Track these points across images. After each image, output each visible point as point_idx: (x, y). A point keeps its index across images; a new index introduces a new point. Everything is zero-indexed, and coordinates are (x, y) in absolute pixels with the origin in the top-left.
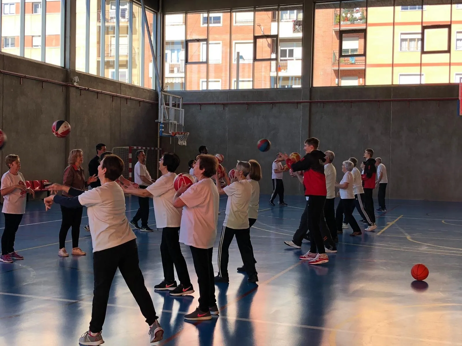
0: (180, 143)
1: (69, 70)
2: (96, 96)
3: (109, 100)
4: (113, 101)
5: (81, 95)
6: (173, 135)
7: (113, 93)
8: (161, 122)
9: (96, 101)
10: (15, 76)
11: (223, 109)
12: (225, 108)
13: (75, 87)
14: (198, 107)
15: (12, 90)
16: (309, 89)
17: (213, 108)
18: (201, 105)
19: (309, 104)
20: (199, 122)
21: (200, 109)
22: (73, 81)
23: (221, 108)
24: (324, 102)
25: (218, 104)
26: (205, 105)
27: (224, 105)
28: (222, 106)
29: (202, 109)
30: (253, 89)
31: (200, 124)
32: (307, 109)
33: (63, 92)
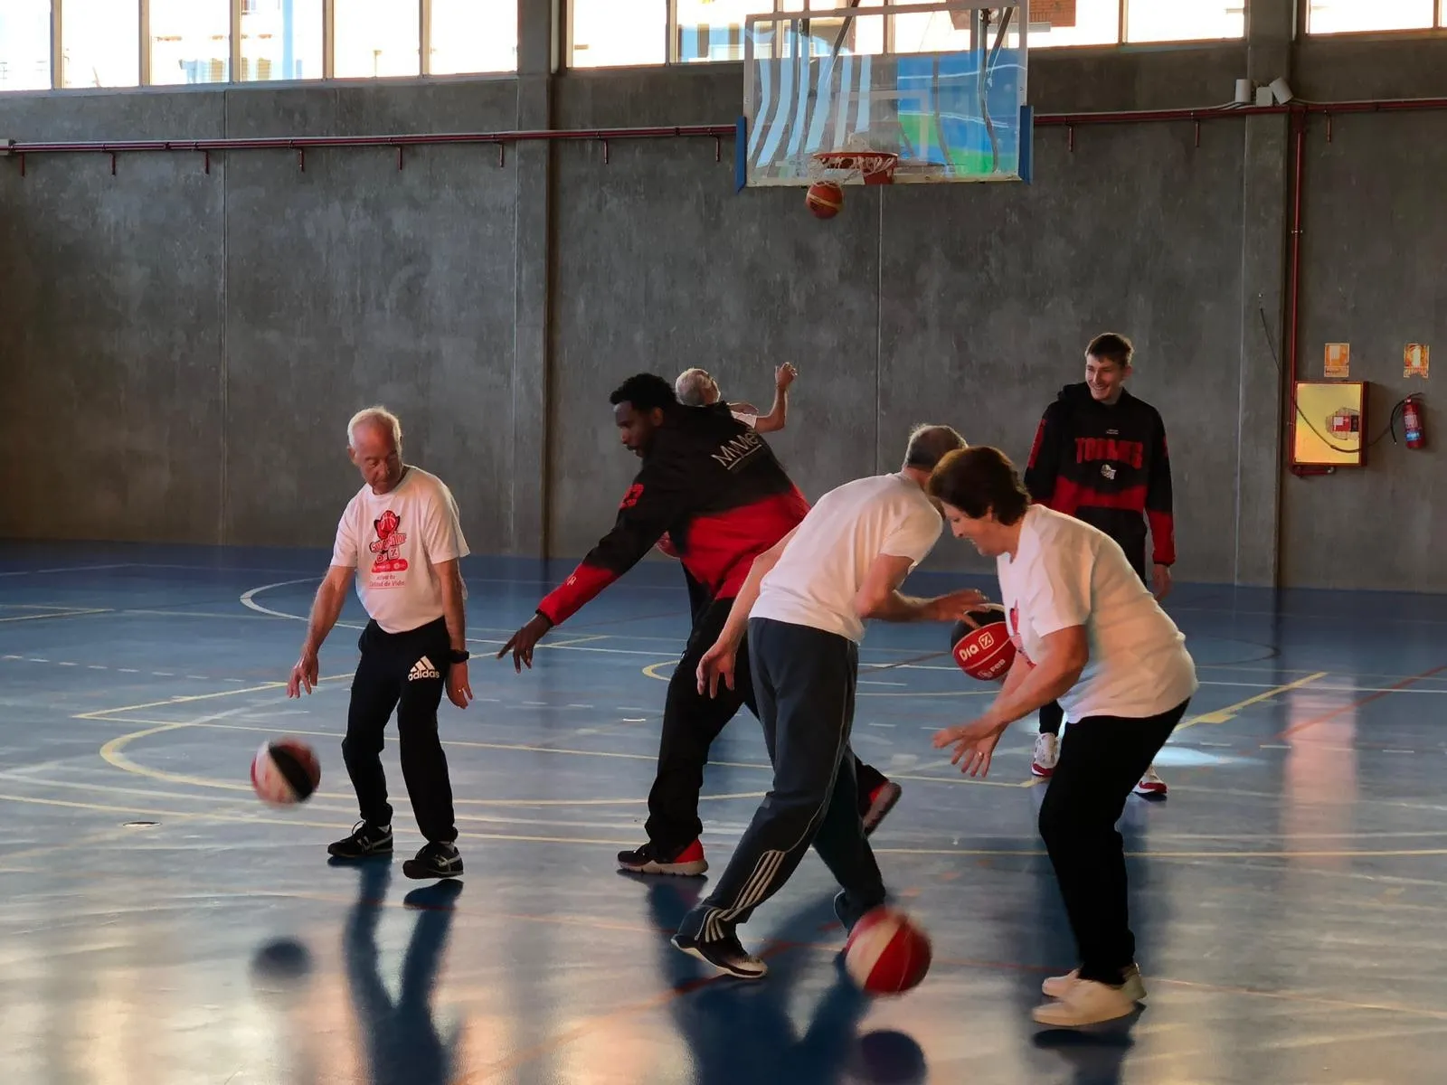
11: (203, 169)
12: (213, 165)
14: (105, 164)
16: (546, 77)
17: (163, 167)
18: (114, 153)
19: (542, 146)
20: (109, 229)
21: (114, 173)
23: (195, 166)
24: (607, 138)
25: (183, 149)
26: (131, 156)
27: (210, 153)
28: (202, 156)
29: (119, 169)
30: (325, 79)
31: (113, 240)
32: (541, 168)
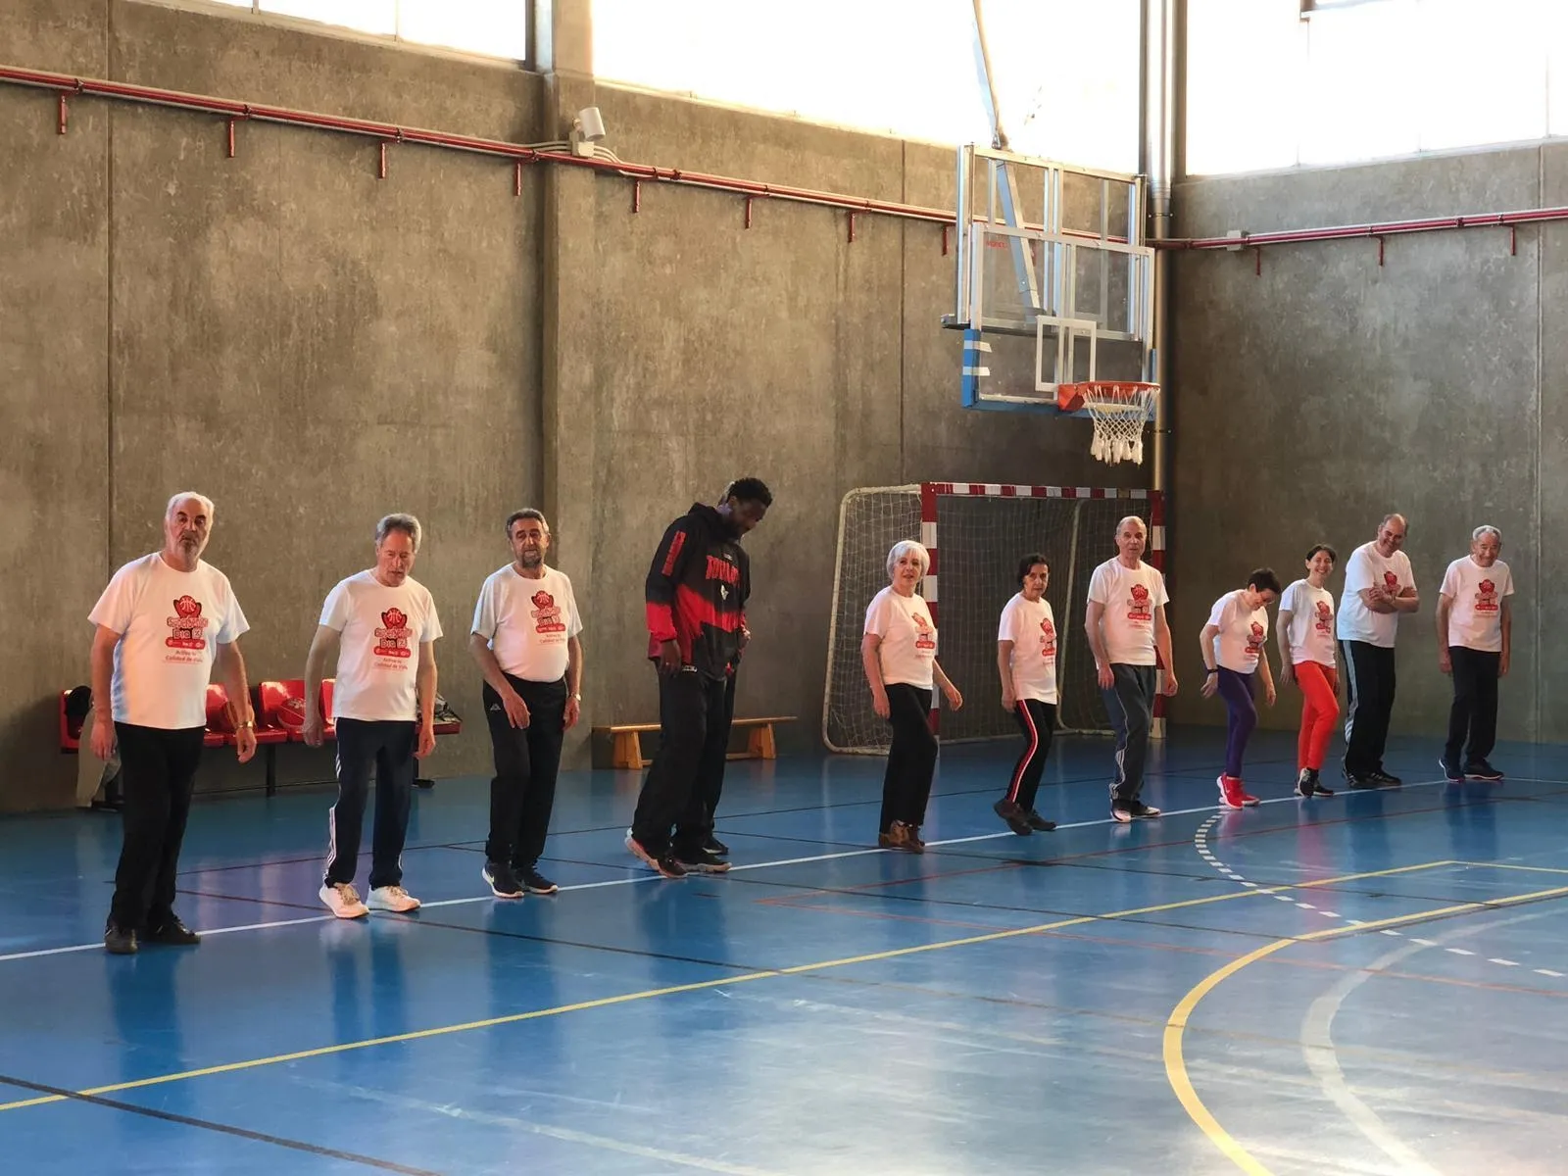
0: (1100, 448)
1: (549, 77)
2: (739, 216)
3: (825, 232)
4: (850, 240)
5: (634, 211)
6: (1065, 403)
7: (853, 194)
8: (969, 326)
9: (738, 239)
10: (185, 114)
11: (1508, 251)
12: (1522, 244)
13: (583, 164)
14: (1370, 253)
15: (172, 190)
17: (1451, 252)
18: (1381, 237)
20: (1374, 334)
21: (1382, 264)
22: (573, 136)
23: (1497, 247)
25: (1480, 225)
26: (1406, 239)
27: (1516, 227)
28: (1504, 238)
29: (1389, 258)
31: (1378, 348)
33: (516, 194)
